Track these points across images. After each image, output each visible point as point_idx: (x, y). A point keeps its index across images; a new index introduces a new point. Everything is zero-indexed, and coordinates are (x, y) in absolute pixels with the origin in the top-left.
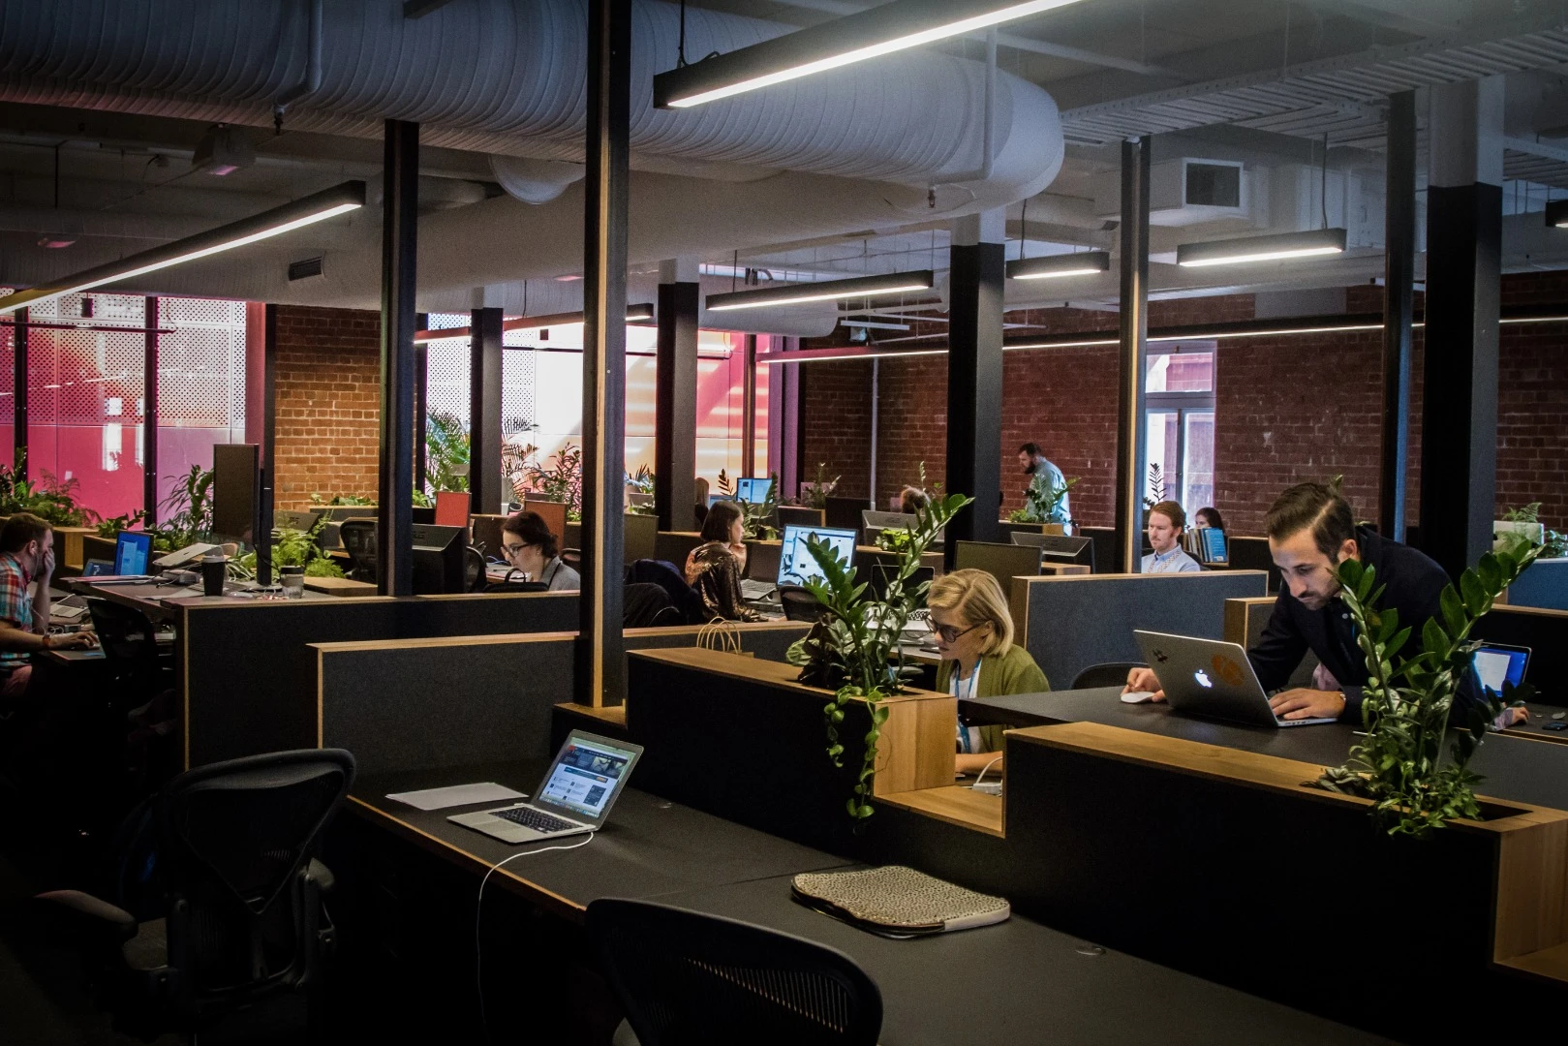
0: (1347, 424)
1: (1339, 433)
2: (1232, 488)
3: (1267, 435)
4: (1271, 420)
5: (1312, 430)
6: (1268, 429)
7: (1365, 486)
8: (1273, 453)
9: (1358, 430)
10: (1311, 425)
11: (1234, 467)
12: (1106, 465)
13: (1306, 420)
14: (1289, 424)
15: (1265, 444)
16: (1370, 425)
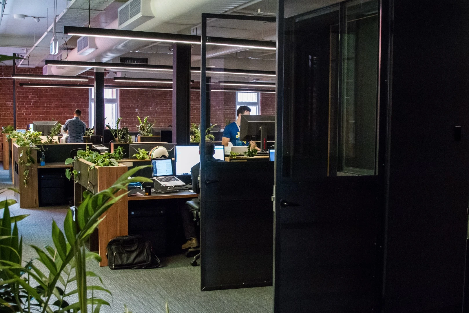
0: (158, 107)
1: (156, 109)
2: (126, 122)
3: (137, 110)
4: (138, 106)
5: (149, 108)
6: (137, 108)
7: (163, 121)
8: (138, 114)
9: (161, 109)
10: (149, 107)
11: (127, 117)
12: (83, 117)
13: (147, 106)
14: (143, 107)
15: (136, 112)
16: (164, 107)
